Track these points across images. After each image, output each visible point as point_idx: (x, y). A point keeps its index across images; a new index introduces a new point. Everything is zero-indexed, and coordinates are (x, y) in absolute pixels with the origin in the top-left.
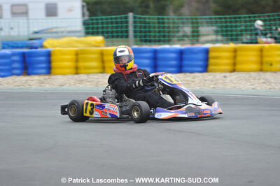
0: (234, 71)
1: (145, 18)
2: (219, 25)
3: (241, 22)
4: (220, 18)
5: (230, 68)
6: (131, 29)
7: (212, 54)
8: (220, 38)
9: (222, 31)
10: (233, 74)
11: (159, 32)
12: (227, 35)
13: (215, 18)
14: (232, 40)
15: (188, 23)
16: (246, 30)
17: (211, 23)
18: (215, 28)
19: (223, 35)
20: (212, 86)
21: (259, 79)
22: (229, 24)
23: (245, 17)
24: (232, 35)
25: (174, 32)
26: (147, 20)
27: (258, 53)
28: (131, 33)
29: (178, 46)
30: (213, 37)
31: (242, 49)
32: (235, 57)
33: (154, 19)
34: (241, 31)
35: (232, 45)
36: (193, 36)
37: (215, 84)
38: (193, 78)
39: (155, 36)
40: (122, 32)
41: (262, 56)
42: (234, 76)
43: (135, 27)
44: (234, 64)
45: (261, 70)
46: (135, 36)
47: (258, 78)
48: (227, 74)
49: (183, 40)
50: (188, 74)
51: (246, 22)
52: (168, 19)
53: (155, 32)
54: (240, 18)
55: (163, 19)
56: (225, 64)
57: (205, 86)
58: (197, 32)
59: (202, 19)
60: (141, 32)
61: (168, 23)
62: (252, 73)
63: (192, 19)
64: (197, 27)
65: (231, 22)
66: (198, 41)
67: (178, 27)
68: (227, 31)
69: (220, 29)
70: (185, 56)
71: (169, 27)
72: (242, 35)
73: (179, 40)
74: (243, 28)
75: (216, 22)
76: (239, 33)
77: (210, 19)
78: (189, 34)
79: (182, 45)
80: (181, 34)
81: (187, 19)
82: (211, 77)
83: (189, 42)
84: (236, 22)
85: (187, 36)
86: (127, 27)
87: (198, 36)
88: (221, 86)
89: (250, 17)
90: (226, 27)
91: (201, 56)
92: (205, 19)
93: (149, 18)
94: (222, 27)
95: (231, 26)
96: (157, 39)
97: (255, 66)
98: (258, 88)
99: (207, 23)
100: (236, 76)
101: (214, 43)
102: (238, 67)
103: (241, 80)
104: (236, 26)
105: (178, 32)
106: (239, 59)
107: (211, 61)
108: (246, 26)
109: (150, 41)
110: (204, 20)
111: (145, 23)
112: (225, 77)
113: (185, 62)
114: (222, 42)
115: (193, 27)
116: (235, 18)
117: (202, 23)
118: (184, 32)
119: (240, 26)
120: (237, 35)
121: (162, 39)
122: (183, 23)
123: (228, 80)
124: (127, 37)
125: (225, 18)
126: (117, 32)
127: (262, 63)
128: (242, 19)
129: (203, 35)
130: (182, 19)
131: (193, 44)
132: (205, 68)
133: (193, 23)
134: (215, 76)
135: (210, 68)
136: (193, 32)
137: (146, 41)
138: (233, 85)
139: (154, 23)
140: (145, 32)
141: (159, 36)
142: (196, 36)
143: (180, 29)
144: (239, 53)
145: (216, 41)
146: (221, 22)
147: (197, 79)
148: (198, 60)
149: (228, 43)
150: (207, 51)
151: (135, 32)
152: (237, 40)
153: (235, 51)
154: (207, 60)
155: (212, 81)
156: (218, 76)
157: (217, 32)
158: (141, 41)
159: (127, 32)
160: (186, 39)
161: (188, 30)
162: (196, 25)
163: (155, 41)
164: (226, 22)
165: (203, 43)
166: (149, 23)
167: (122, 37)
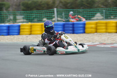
0: (31, 34)
3: (33, 14)
4: (25, 12)
5: (29, 33)
7: (21, 27)
8: (25, 20)
9: (25, 18)
10: (30, 35)
12: (27, 19)
13: (23, 12)
14: (30, 21)
15: (11, 14)
16: (35, 17)
17: (21, 14)
18: (23, 17)
20: (22, 41)
23: (35, 12)
24: (30, 19)
25: (5, 18)
27: (40, 27)
29: (7, 24)
30: (22, 20)
31: (34, 25)
32: (31, 29)
34: (34, 17)
35: (30, 24)
36: (13, 20)
37: (23, 40)
38: (14, 37)
41: (42, 28)
42: (31, 36)
44: (31, 31)
49: (9, 22)
50: (12, 36)
51: (35, 14)
54: (33, 12)
55: (1, 13)
56: (27, 32)
57: (18, 41)
58: (15, 18)
59: (17, 12)
61: (3, 14)
62: (38, 35)
63: (13, 13)
64: (15, 16)
65: (29, 14)
66: (16, 22)
67: (7, 16)
68: (28, 18)
69: (25, 17)
70: (10, 28)
71: (3, 16)
72: (34, 19)
73: (8, 22)
74: (34, 16)
75: (23, 14)
77: (21, 12)
78: (12, 19)
79: (9, 23)
80: (8, 19)
81: (11, 13)
82: (21, 37)
83: (12, 22)
84: (31, 14)
85: (11, 20)
87: (16, 20)
88: (25, 41)
89: (37, 12)
90: (27, 16)
91: (17, 28)
92: (19, 13)
94: (25, 16)
95: (29, 16)
100: (32, 36)
101: (22, 23)
102: (33, 33)
103: (34, 38)
104: (31, 16)
105: (7, 18)
106: (33, 29)
107: (21, 30)
112: (27, 37)
113: (11, 31)
115: (13, 16)
116: (31, 12)
117: (17, 14)
118: (10, 18)
119: (33, 16)
120: (32, 19)
122: (9, 14)
123: (28, 38)
125: (27, 12)
128: (34, 13)
129: (18, 20)
130: (9, 13)
131: (14, 23)
132: (19, 33)
133: (13, 14)
134: (23, 36)
135: (21, 33)
136: (14, 18)
138: (30, 40)
142: (15, 20)
143: (8, 17)
144: (33, 27)
145: (24, 22)
146: (25, 14)
147: (15, 38)
148: (16, 30)
149: (28, 23)
150: (19, 26)
152: (32, 21)
153: (31, 26)
154: (19, 30)
155: (22, 38)
156: (24, 36)
160: (11, 21)
161: (12, 17)
162: (15, 15)
164: (27, 14)
165: (18, 23)
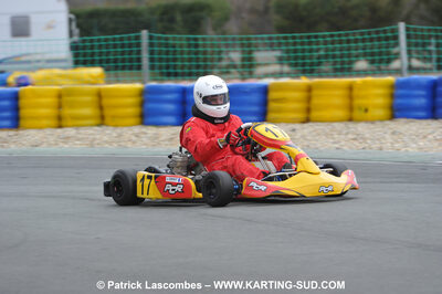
0: (307, 120)
1: (167, 39)
2: (284, 48)
3: (318, 43)
4: (286, 38)
5: (301, 116)
6: (145, 56)
7: (272, 95)
8: (286, 69)
9: (289, 58)
10: (306, 125)
11: (190, 60)
12: (296, 65)
13: (278, 38)
14: (304, 72)
15: (234, 46)
16: (326, 57)
17: (272, 45)
18: (278, 54)
19: (290, 65)
21: (347, 134)
22: (299, 47)
23: (324, 36)
24: (304, 65)
25: (212, 60)
26: (171, 42)
27: (345, 92)
28: (145, 62)
30: (276, 68)
31: (320, 86)
32: (309, 99)
33: (181, 39)
34: (319, 57)
35: (304, 80)
36: (243, 66)
39: (183, 67)
40: (131, 60)
41: (351, 98)
42: (308, 128)
43: (152, 53)
44: (308, 110)
45: (350, 120)
46: (152, 68)
47: (345, 132)
48: (297, 126)
49: (228, 73)
51: (326, 43)
52: (204, 39)
53: (183, 60)
54: (316, 37)
55: (196, 39)
56: (294, 111)
58: (250, 59)
59: (256, 39)
60: (160, 60)
61: (204, 46)
62: (336, 124)
63: (241, 39)
64: (250, 52)
65: (302, 44)
66: (251, 74)
67: (220, 52)
68: (296, 58)
69: (285, 55)
71: (205, 53)
72: (319, 64)
74: (322, 53)
75: (280, 44)
76: (315, 61)
77: (270, 39)
78: (239, 63)
80: (224, 63)
81: (234, 39)
83: (238, 76)
84: (310, 43)
85: (235, 67)
86: (139, 52)
87: (251, 66)
89: (332, 36)
90: (295, 51)
91: (255, 98)
92: (262, 39)
93: (174, 39)
94: (288, 51)
95: (303, 51)
96: (186, 71)
97: (341, 113)
98: (345, 148)
99: (265, 44)
100: (311, 129)
101: (276, 78)
102: (314, 114)
103: (318, 134)
104: (311, 51)
105: (220, 60)
106: (315, 101)
107: (272, 105)
108: (327, 50)
109: (176, 75)
110: (260, 41)
111: (167, 45)
112: (294, 130)
114: (288, 75)
115: (243, 52)
116: (309, 37)
117: (257, 45)
118: (229, 59)
119: (318, 50)
120: (312, 64)
121: (194, 71)
122: (227, 46)
123: (298, 135)
124: (139, 68)
125: (294, 38)
126: (123, 60)
127: (351, 108)
128: (321, 40)
129: (259, 65)
130: (226, 39)
131: (244, 79)
132: (263, 117)
133: (242, 45)
135: (271, 116)
136: (243, 59)
137: (169, 75)
139: (181, 46)
140: (168, 60)
141: (190, 67)
142: (248, 66)
143: (224, 56)
144: (315, 93)
145: (281, 74)
146: (287, 44)
148: (251, 104)
149: (298, 77)
150: (265, 90)
151: (152, 60)
152: (312, 71)
153: (309, 89)
154: (265, 103)
157: (280, 59)
158: (162, 74)
159: (139, 60)
160: (233, 70)
161: (236, 56)
162: (248, 49)
163: (183, 75)
164: (295, 44)
165: (260, 78)
166: (174, 46)
167: (131, 68)
